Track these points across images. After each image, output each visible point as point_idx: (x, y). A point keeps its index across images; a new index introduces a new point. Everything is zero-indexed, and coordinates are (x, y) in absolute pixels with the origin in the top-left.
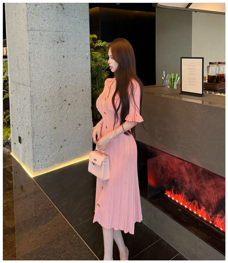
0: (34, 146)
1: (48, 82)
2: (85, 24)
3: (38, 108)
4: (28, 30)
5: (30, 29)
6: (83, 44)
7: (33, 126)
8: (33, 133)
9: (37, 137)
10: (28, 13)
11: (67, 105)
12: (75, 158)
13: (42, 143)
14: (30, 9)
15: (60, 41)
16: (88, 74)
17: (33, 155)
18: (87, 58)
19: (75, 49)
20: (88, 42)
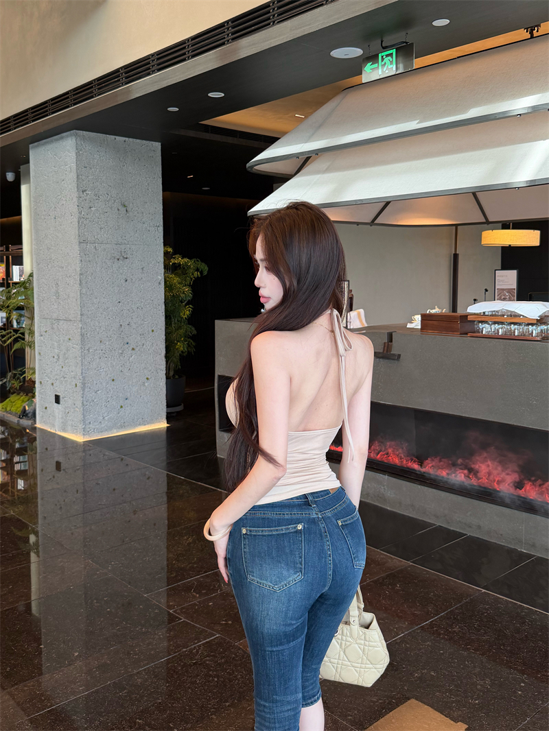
0: (85, 402)
1: (104, 316)
2: (157, 232)
3: (91, 351)
4: (80, 243)
5: (81, 241)
6: (153, 263)
7: (84, 375)
8: (84, 384)
9: (89, 390)
10: (80, 218)
11: (130, 349)
12: (140, 425)
13: (95, 398)
14: (83, 213)
15: (121, 258)
16: (160, 307)
17: (83, 414)
18: (160, 283)
19: (142, 269)
20: (161, 258)
